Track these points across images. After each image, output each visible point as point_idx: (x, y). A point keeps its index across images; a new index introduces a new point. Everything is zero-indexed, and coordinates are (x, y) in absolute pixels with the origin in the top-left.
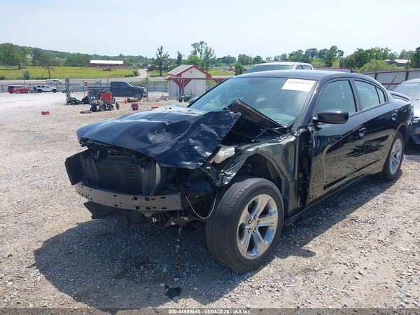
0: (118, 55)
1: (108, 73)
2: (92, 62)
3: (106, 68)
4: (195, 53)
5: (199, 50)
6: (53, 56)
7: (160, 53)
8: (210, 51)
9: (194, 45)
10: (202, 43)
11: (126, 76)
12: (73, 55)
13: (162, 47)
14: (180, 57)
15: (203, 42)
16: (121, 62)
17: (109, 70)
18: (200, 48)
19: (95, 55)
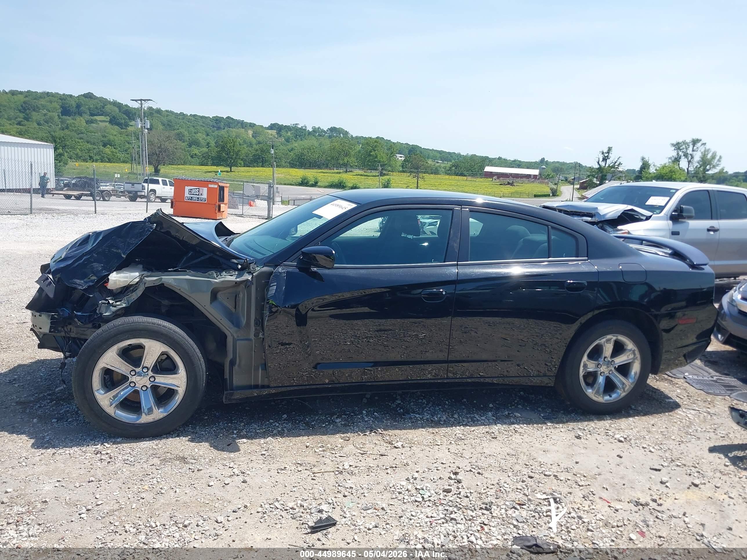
0: (538, 159)
1: (508, 189)
2: (488, 169)
3: (508, 180)
4: (677, 160)
5: (686, 155)
6: (434, 158)
7: (605, 159)
8: (713, 157)
9: (677, 146)
10: (695, 142)
11: (536, 196)
12: (465, 157)
13: (610, 149)
14: (645, 166)
15: (698, 141)
16: (536, 172)
17: (512, 184)
18: (690, 151)
19: (500, 158)
